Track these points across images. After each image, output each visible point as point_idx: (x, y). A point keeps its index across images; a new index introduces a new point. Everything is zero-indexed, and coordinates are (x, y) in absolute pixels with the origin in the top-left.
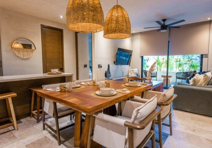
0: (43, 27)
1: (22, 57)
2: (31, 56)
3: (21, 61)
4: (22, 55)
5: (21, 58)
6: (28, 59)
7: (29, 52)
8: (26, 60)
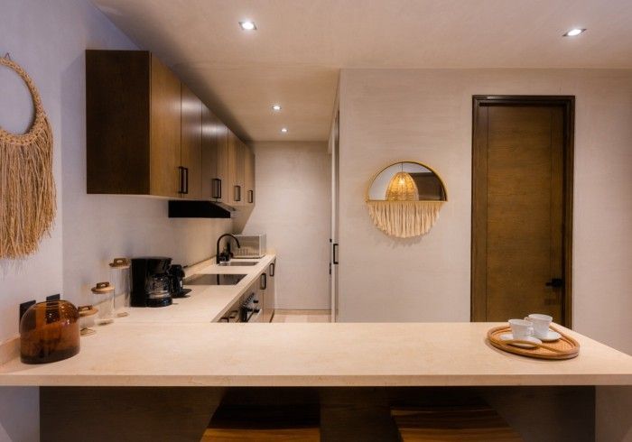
0: (481, 105)
1: (397, 235)
2: (428, 227)
3: (394, 247)
4: (397, 226)
5: (393, 237)
6: (417, 239)
7: (420, 213)
8: (410, 245)
